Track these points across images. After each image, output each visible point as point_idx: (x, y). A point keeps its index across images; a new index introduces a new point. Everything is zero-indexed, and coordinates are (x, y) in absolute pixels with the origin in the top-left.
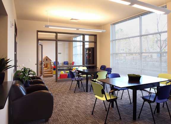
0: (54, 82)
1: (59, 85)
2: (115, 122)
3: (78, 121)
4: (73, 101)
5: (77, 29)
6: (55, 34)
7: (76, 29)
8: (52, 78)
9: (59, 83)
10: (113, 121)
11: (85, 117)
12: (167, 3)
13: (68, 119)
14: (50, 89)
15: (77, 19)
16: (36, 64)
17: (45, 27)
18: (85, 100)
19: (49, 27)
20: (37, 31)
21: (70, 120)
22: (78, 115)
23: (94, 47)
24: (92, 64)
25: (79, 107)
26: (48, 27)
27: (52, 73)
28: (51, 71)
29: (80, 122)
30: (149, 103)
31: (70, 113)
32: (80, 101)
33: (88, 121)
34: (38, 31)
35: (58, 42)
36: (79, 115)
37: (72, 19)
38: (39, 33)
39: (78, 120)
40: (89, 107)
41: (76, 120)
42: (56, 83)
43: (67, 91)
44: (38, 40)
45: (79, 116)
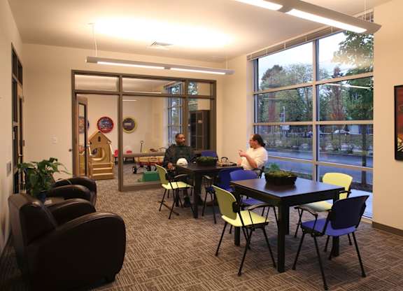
0: (115, 191)
1: (125, 198)
2: (244, 287)
3: (157, 285)
4: (153, 237)
5: (165, 68)
6: (116, 79)
7: (163, 68)
8: (111, 181)
9: (126, 194)
10: (241, 284)
11: (176, 276)
12: (375, 8)
13: (134, 280)
14: (103, 208)
15: (168, 45)
16: (70, 150)
17: (88, 62)
18: (180, 235)
19: (99, 63)
20: (72, 71)
21: (138, 283)
22: (159, 271)
23: (209, 109)
24: (205, 149)
25: (164, 252)
26: (96, 62)
27: (111, 171)
28: (110, 166)
29: (162, 288)
30: (312, 236)
31: (142, 267)
32: (170, 235)
33: (182, 285)
34: (75, 72)
35: (124, 97)
36: (161, 270)
37: (155, 44)
38: (76, 76)
39: (158, 283)
40: (188, 251)
41: (152, 284)
42: (119, 193)
43: (143, 213)
44: (75, 93)
45: (161, 274)
